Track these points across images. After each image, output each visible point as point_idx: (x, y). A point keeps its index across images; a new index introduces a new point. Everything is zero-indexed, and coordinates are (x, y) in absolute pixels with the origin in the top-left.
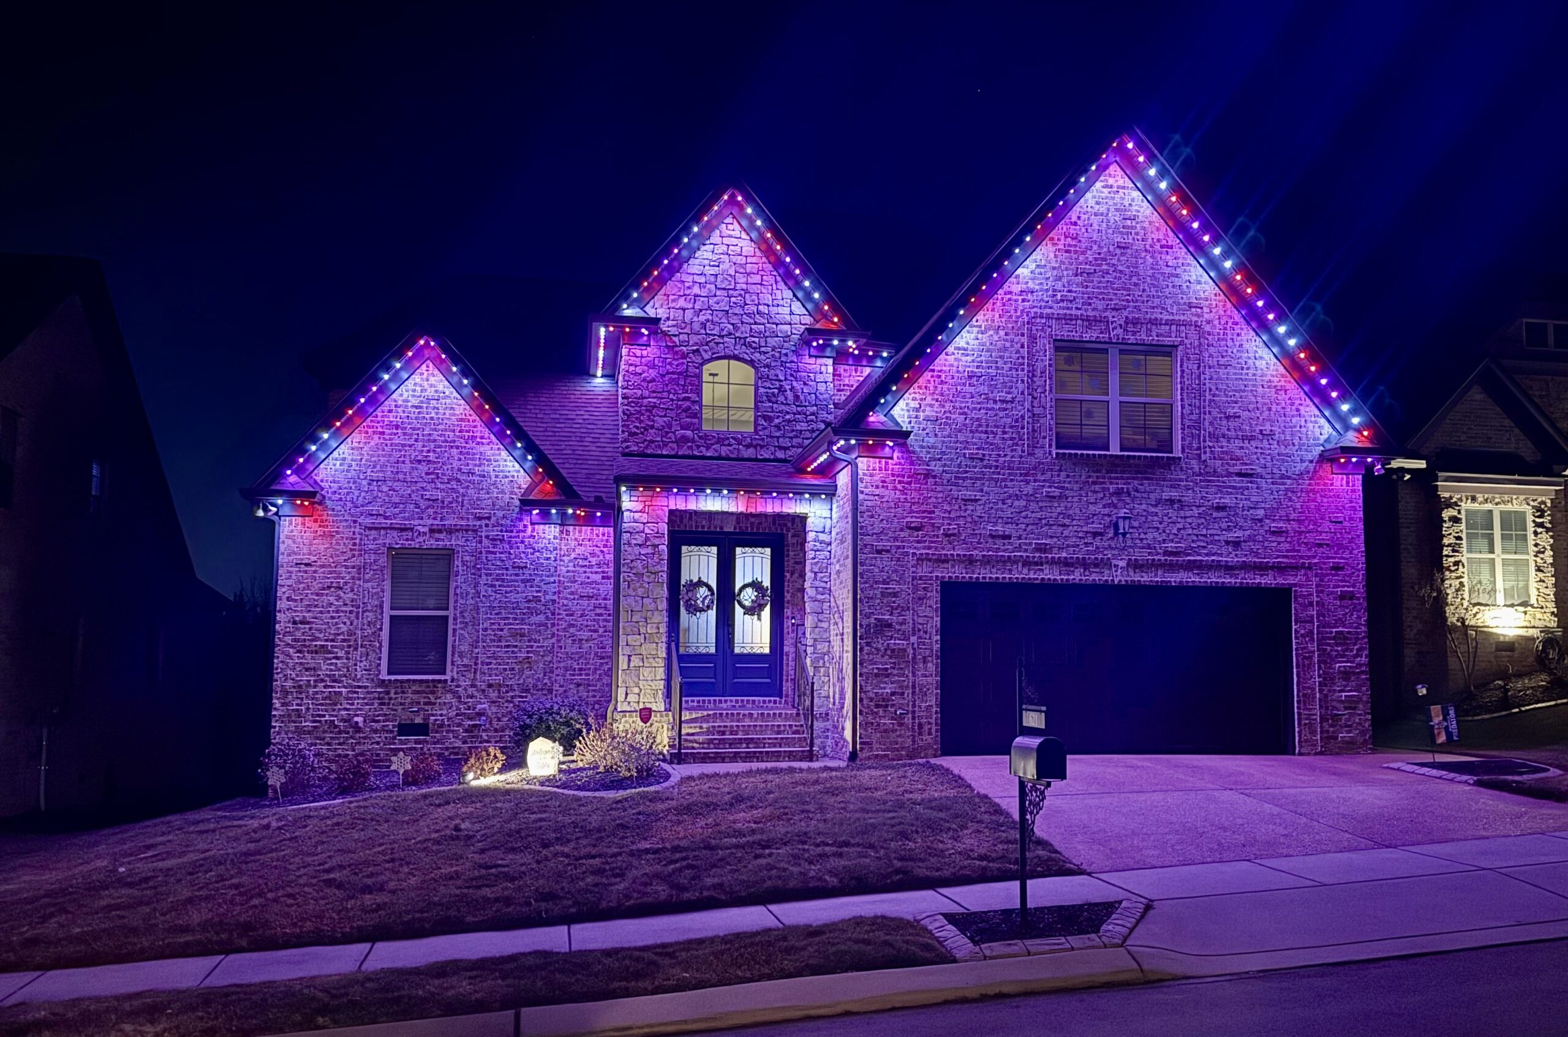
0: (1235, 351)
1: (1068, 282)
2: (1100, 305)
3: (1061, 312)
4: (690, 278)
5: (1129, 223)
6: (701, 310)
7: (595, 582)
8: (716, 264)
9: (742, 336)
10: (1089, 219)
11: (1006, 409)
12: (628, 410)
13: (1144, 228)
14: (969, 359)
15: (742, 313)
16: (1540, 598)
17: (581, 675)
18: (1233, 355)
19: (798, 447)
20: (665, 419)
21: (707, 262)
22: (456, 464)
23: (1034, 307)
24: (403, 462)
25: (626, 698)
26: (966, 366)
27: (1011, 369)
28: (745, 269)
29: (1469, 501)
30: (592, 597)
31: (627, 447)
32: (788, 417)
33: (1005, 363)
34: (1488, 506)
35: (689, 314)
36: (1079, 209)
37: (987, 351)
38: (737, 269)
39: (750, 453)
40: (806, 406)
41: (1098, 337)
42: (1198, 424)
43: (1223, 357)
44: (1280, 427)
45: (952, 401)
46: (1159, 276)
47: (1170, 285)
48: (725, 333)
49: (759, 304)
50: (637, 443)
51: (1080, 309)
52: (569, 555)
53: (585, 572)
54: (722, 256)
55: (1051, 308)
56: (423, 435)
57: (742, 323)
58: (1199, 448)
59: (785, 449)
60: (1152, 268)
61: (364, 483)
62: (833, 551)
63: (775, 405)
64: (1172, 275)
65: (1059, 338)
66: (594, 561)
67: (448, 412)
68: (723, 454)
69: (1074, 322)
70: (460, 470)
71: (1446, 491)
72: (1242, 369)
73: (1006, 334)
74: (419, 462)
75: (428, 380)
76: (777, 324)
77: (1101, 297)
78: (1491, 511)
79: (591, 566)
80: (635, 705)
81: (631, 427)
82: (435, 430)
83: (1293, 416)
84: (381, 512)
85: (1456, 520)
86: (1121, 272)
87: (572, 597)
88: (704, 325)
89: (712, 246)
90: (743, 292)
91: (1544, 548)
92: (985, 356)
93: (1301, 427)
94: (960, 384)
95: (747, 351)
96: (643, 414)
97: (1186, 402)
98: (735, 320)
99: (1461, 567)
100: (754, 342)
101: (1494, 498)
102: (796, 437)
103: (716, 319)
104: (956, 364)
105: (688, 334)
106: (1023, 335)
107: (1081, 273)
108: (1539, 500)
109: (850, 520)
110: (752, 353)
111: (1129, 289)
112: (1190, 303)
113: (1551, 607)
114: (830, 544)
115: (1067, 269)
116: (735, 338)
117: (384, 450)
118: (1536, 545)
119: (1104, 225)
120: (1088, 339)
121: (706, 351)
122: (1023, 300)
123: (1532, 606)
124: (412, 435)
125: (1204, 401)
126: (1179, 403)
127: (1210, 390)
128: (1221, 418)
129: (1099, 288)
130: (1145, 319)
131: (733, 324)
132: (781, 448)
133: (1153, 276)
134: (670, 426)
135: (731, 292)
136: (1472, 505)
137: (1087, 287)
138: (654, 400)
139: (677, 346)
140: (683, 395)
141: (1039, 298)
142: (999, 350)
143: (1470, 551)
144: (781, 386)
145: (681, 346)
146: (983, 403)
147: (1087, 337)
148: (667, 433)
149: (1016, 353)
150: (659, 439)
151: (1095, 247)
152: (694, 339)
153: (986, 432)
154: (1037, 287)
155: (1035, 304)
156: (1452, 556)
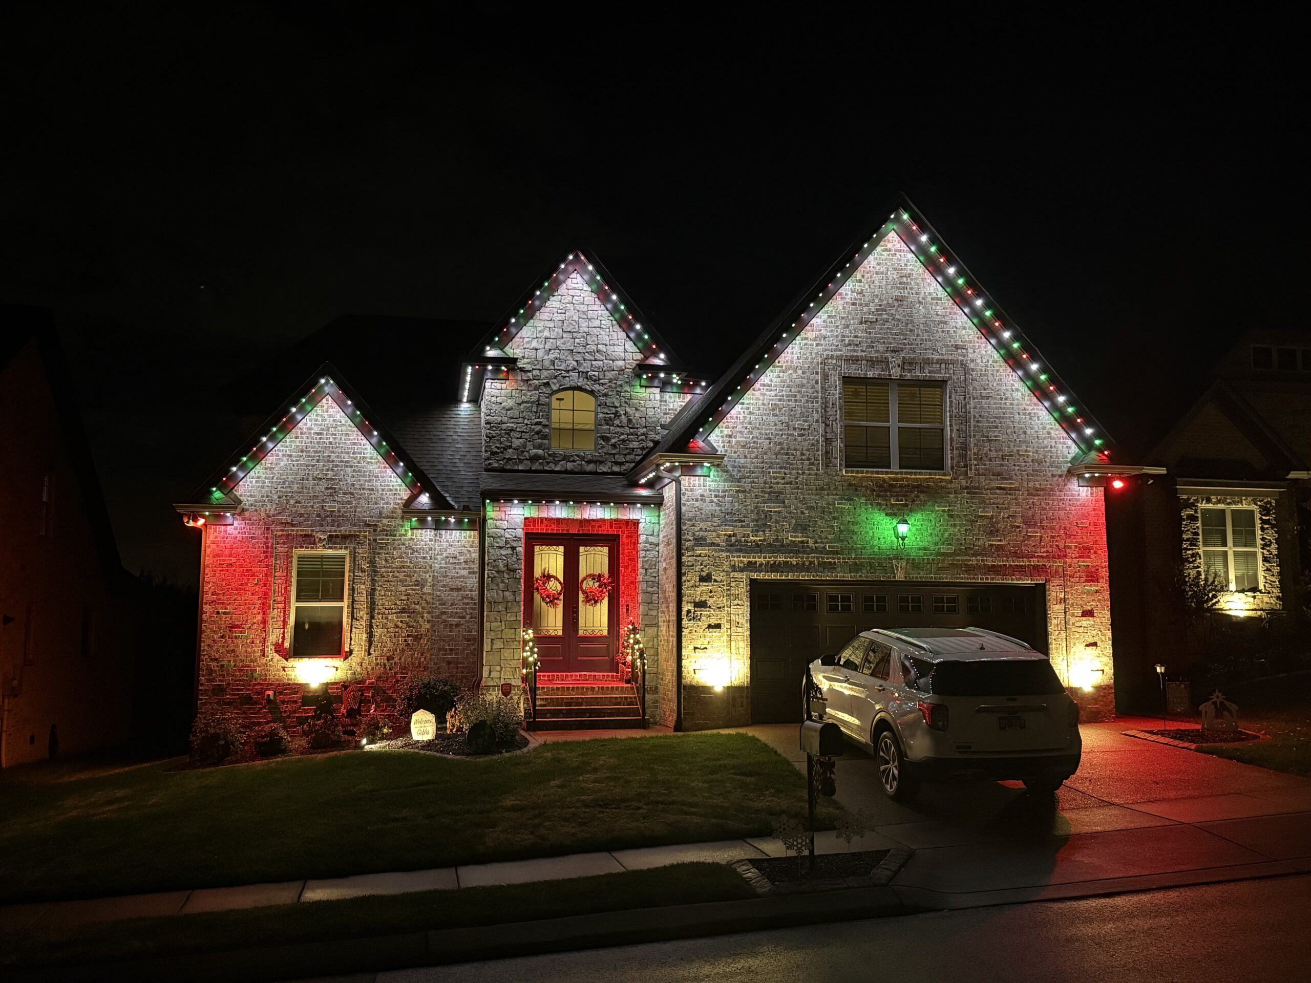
0: (995, 385)
1: (854, 330)
2: (881, 348)
3: (848, 354)
4: (541, 324)
5: (905, 279)
6: (550, 350)
7: (463, 577)
8: (563, 311)
9: (585, 371)
10: (871, 277)
11: (803, 435)
12: (490, 433)
13: (918, 284)
14: (773, 393)
15: (584, 351)
16: (1267, 585)
17: (451, 654)
18: (993, 388)
19: (631, 463)
20: (521, 440)
21: (555, 310)
22: (350, 480)
23: (826, 350)
24: (307, 480)
25: (490, 675)
26: (770, 400)
27: (807, 402)
28: (587, 315)
29: (1204, 502)
30: (461, 589)
31: (490, 464)
32: (622, 437)
33: (803, 397)
34: (1221, 506)
35: (540, 353)
36: (862, 269)
37: (788, 387)
38: (581, 315)
39: (590, 467)
40: (637, 428)
41: (879, 374)
42: (965, 447)
43: (985, 389)
44: (1034, 448)
45: (758, 429)
46: (931, 323)
47: (940, 330)
48: (570, 368)
49: (598, 344)
50: (498, 461)
51: (864, 351)
52: (442, 554)
53: (455, 568)
54: (568, 305)
55: (840, 351)
56: (323, 457)
57: (584, 360)
58: (966, 466)
59: (620, 464)
60: (924, 317)
61: (275, 497)
62: (660, 551)
63: (612, 428)
64: (942, 322)
65: (847, 375)
66: (462, 559)
67: (343, 438)
68: (569, 468)
69: (860, 362)
70: (353, 485)
71: (1185, 492)
72: (1001, 399)
73: (803, 373)
74: (320, 479)
75: (327, 412)
76: (613, 361)
77: (882, 341)
78: (1223, 511)
79: (459, 563)
80: (497, 680)
81: (493, 447)
82: (333, 452)
83: (1044, 439)
84: (289, 521)
85: (1193, 518)
86: (898, 320)
87: (444, 589)
88: (553, 363)
89: (560, 297)
90: (585, 334)
91: (1270, 541)
92: (786, 391)
93: (1051, 447)
94: (765, 415)
95: (589, 383)
96: (502, 437)
97: (955, 428)
98: (579, 358)
99: (1198, 558)
100: (594, 375)
101: (1226, 499)
102: (629, 454)
103: (563, 357)
104: (761, 398)
105: (540, 370)
106: (817, 373)
107: (866, 322)
108: (1266, 500)
109: (675, 527)
110: (593, 385)
111: (905, 335)
112: (956, 345)
113: (1276, 592)
114: (658, 545)
115: (853, 319)
116: (579, 372)
117: (291, 470)
118: (1263, 539)
119: (884, 282)
120: (871, 376)
121: (554, 384)
122: (817, 345)
123: (1260, 592)
124: (314, 456)
125: (970, 427)
126: (949, 429)
127: (975, 417)
128: (983, 440)
129: (880, 333)
130: (919, 359)
131: (577, 361)
132: (616, 463)
133: (925, 323)
134: (525, 446)
135: (575, 335)
136: (1207, 505)
137: (870, 333)
138: (512, 425)
139: (530, 380)
140: (536, 420)
141: (831, 343)
142: (798, 386)
143: (1205, 544)
144: (617, 412)
145: (534, 379)
146: (785, 430)
147: (870, 374)
148: (523, 452)
149: (812, 388)
150: (516, 457)
151: (877, 301)
152: (545, 374)
153: (787, 454)
154: (828, 334)
155: (827, 347)
156: (1189, 549)
